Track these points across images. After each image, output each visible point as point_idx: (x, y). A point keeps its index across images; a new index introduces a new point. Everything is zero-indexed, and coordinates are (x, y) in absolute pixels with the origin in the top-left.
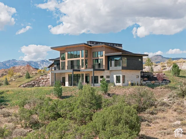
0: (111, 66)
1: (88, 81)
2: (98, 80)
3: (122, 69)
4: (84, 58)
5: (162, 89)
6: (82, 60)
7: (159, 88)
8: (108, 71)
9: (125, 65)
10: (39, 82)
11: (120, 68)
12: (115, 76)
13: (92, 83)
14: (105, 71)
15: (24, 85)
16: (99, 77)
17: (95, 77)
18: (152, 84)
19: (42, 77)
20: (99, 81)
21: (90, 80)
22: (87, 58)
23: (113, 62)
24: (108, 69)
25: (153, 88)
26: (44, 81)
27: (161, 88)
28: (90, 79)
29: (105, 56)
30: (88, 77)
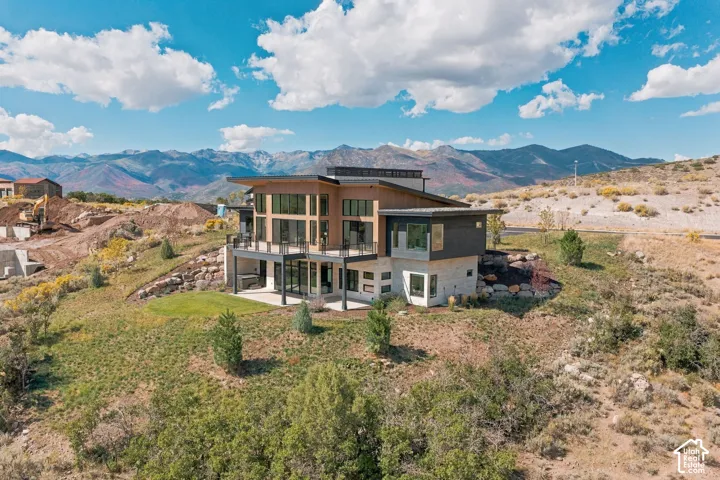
0: (397, 246)
1: (329, 280)
2: (356, 282)
3: (431, 259)
4: (316, 218)
5: (548, 318)
6: (313, 223)
7: (538, 316)
8: (387, 259)
9: (439, 244)
10: (196, 273)
11: (426, 255)
12: (406, 275)
13: (341, 287)
14: (379, 259)
15: (148, 290)
16: (361, 274)
17: (349, 272)
18: (511, 295)
19: (205, 257)
20: (360, 286)
21: (334, 277)
22: (324, 218)
23: (403, 236)
24: (388, 253)
25: (521, 317)
26: (207, 272)
27: (544, 315)
28: (336, 277)
29: (380, 216)
30: (329, 271)
